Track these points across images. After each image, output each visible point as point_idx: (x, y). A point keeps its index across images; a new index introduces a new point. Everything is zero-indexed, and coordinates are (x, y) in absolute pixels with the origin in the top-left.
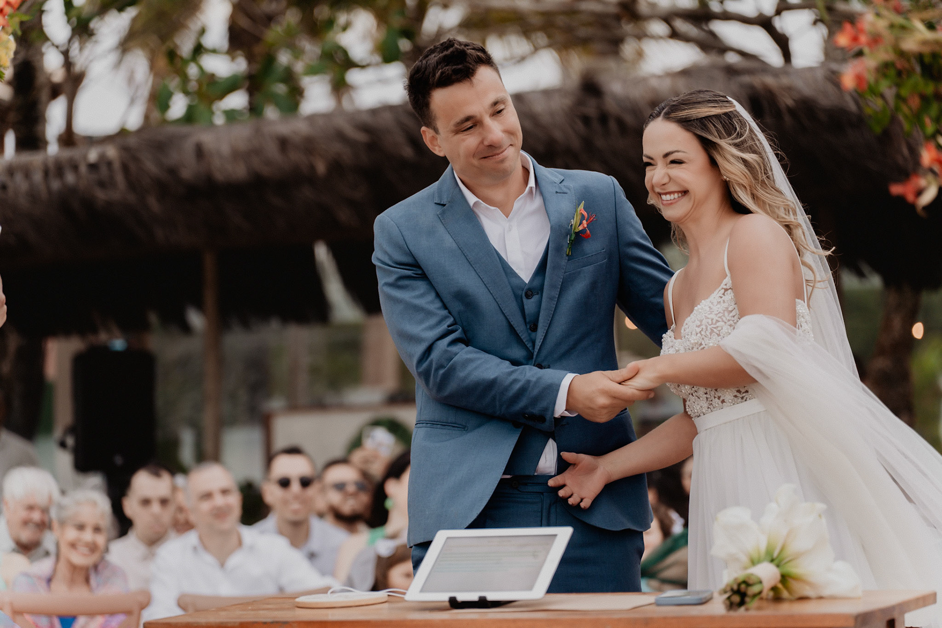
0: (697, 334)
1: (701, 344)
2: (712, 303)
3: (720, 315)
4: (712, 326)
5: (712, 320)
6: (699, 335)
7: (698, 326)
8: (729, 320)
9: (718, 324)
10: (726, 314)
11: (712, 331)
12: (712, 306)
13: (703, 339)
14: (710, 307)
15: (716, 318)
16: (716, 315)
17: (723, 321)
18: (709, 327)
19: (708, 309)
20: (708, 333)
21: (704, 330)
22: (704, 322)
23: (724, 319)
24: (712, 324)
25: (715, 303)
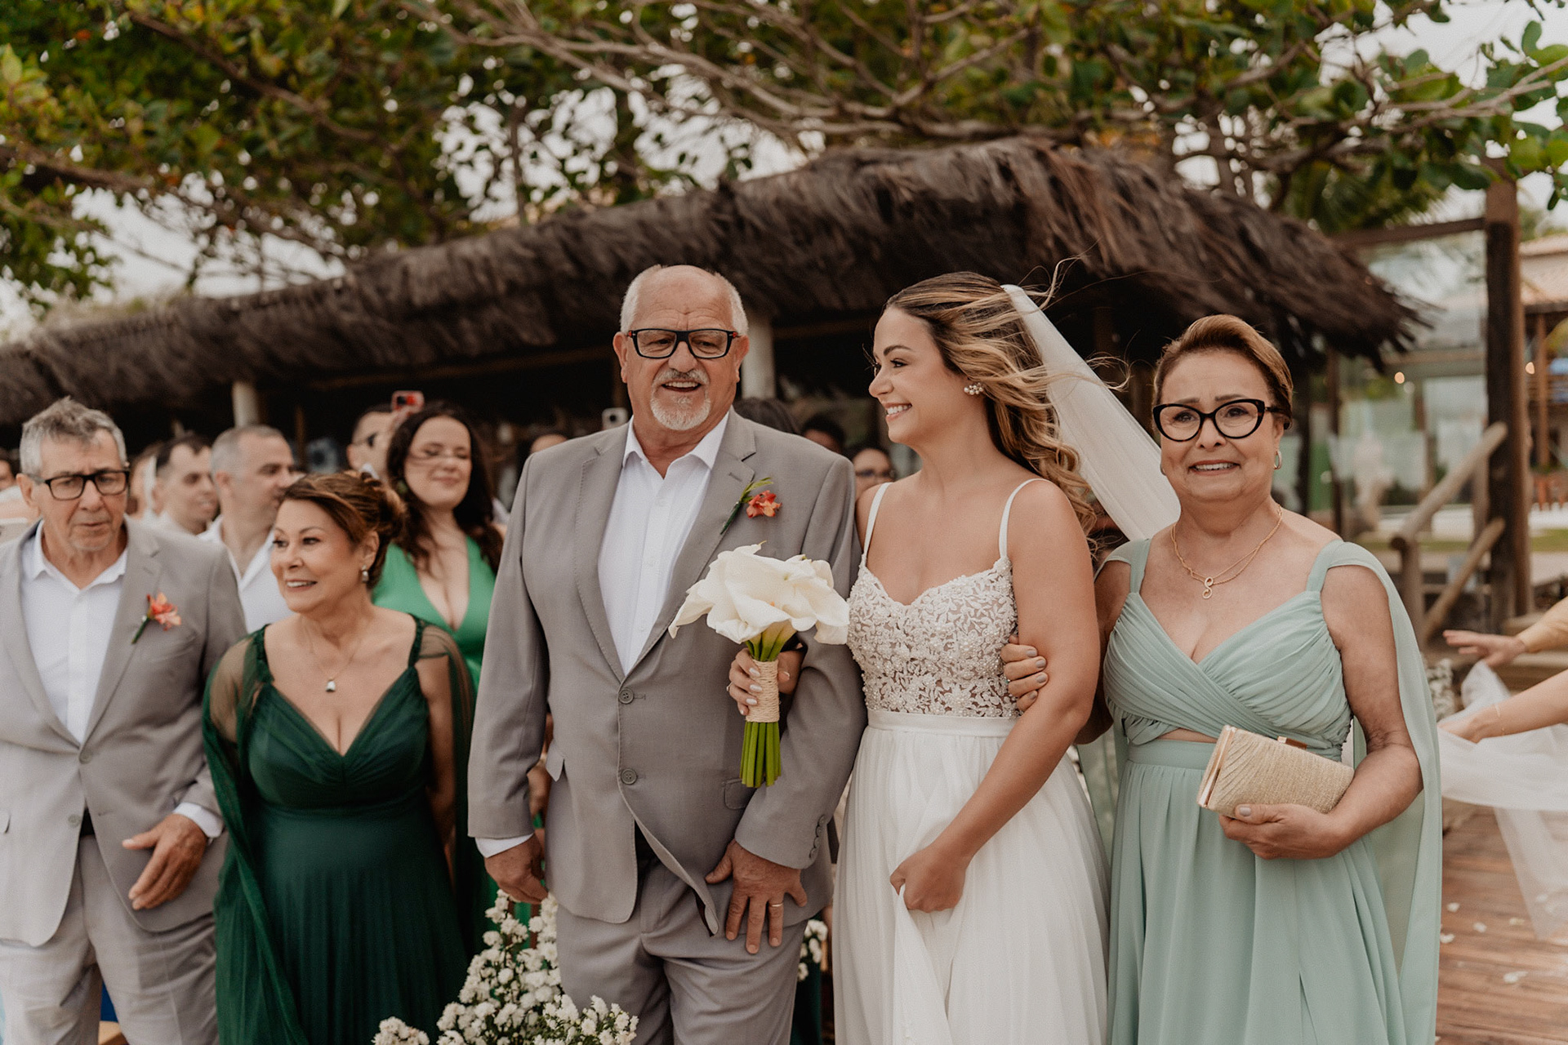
0: (948, 621)
1: (951, 637)
2: (978, 585)
3: (987, 607)
4: (974, 619)
5: (976, 610)
6: (951, 624)
7: (954, 612)
8: (997, 618)
9: (985, 620)
10: (996, 608)
11: (972, 626)
12: (977, 590)
13: (956, 632)
14: (974, 589)
15: (981, 610)
16: (983, 605)
17: (990, 617)
18: (969, 619)
19: (971, 593)
20: (966, 627)
21: (961, 621)
22: (964, 609)
23: (992, 615)
24: (975, 616)
25: (983, 586)
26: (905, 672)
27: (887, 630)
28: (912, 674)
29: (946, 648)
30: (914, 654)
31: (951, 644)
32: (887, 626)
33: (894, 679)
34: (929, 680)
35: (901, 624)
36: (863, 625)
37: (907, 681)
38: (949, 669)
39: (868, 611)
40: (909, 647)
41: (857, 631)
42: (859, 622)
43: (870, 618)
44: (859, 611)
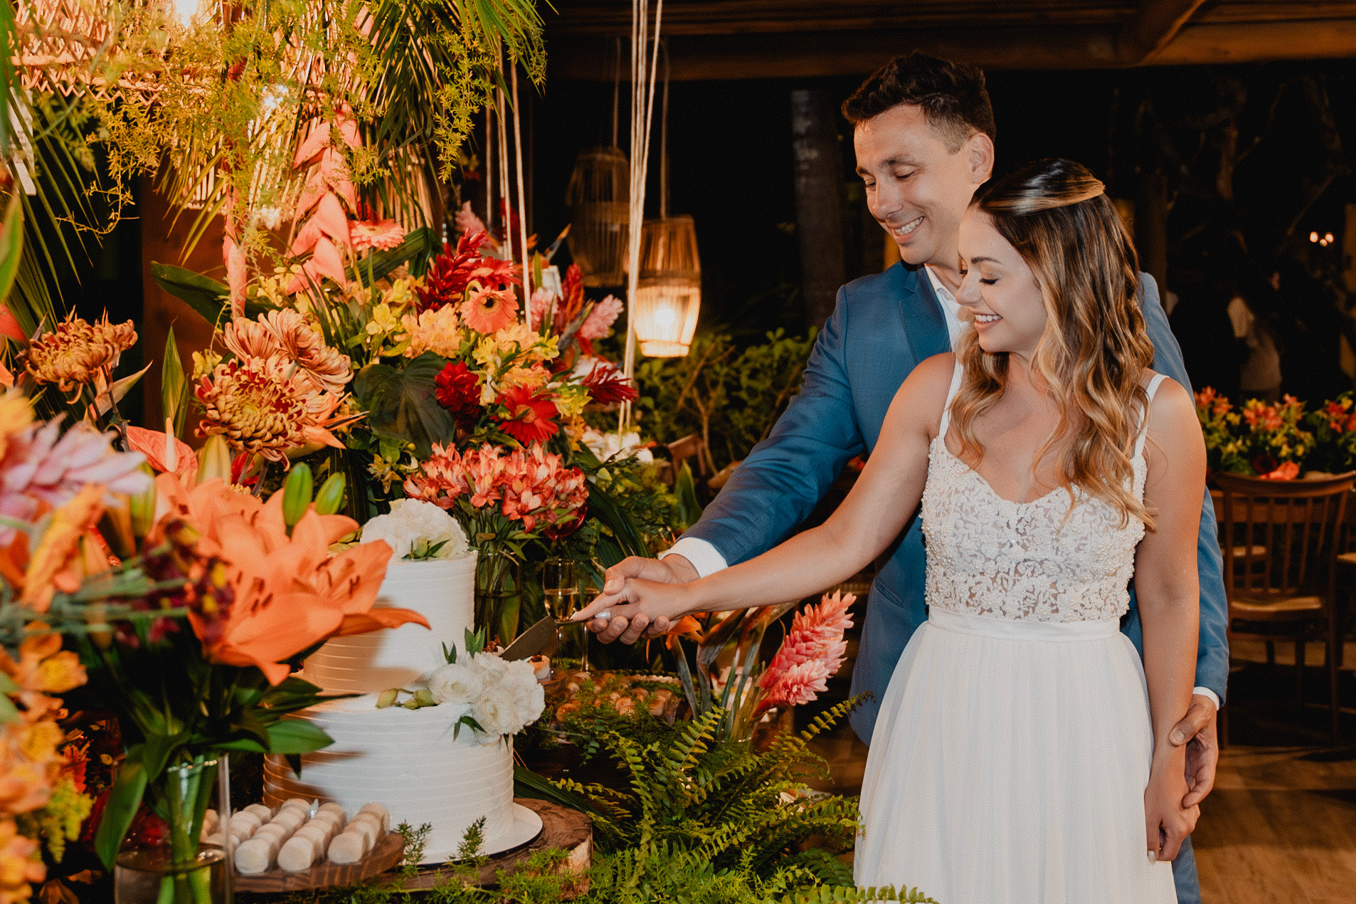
0: (1083, 522)
4: (1108, 521)
5: (1110, 513)
6: (1087, 525)
11: (1106, 528)
18: (1104, 521)
22: (1100, 510)
26: (1012, 573)
27: (994, 530)
28: (1021, 575)
29: (1078, 549)
30: (1028, 555)
31: (1084, 545)
32: (995, 525)
33: (994, 580)
34: (1042, 583)
35: (1013, 523)
36: (966, 522)
37: (1011, 582)
38: (1073, 571)
39: (973, 509)
40: (1025, 547)
41: (956, 527)
42: (962, 518)
43: (976, 516)
44: (961, 507)
